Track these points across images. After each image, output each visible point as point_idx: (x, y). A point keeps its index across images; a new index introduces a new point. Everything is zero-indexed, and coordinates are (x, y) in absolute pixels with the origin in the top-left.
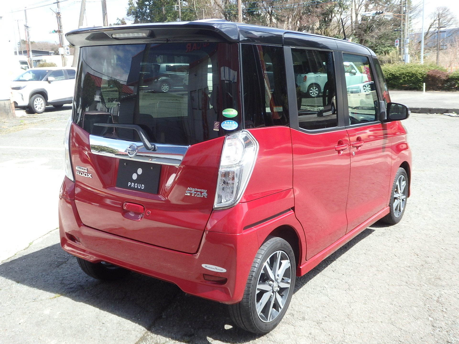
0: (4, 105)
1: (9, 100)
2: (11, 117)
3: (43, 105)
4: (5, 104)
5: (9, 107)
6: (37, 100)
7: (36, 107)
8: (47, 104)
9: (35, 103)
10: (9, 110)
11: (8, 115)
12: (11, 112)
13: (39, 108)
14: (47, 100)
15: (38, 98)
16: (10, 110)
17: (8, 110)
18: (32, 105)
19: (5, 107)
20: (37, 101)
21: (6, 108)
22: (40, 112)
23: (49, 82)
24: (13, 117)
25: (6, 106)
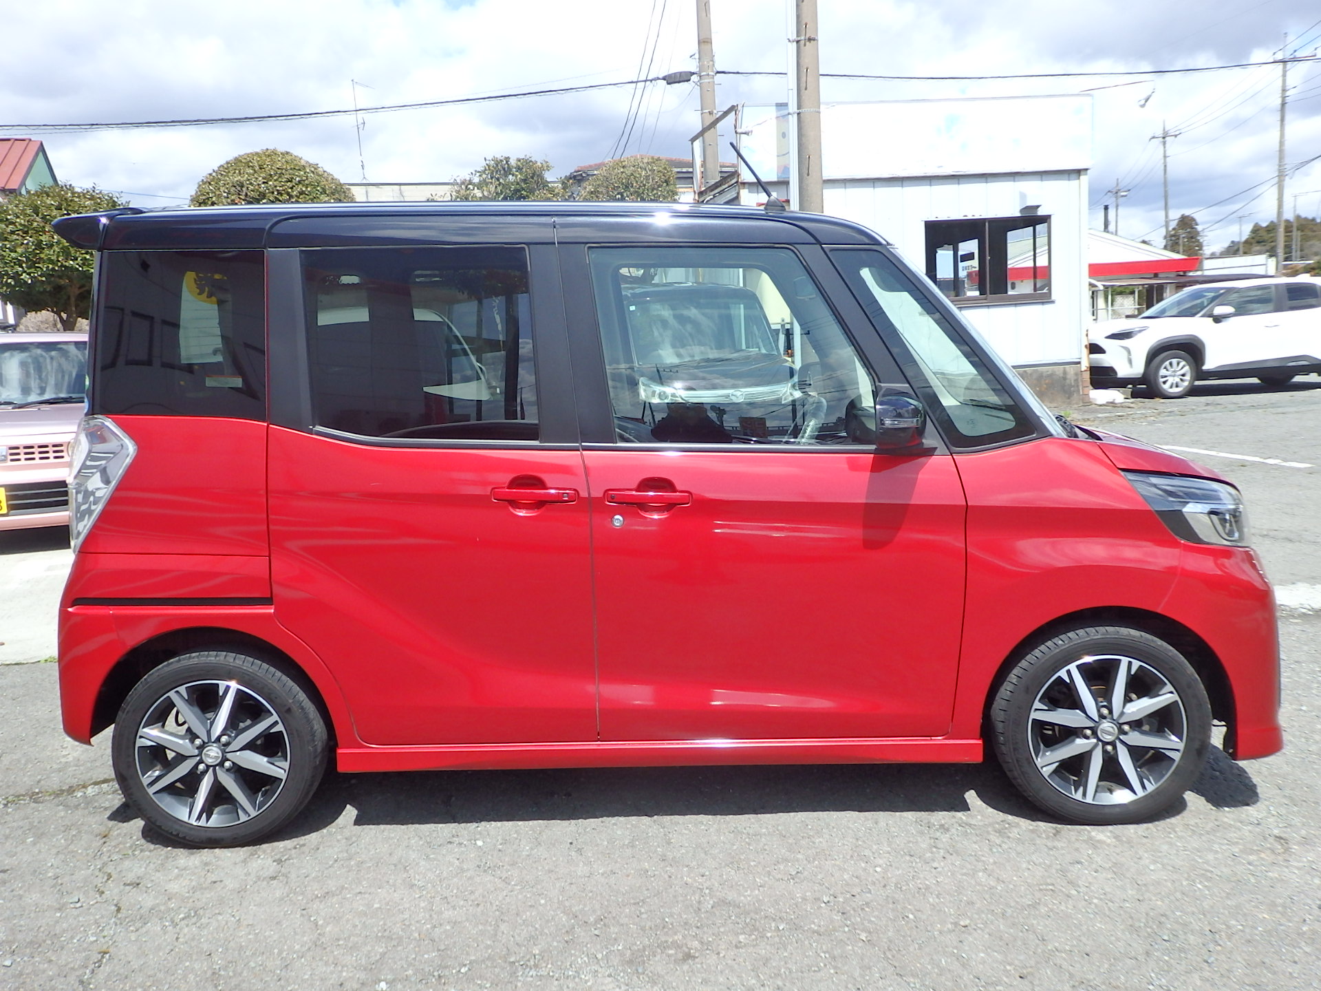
0: (1061, 375)
1: (1079, 363)
2: (1077, 404)
3: (1188, 377)
4: (1065, 372)
5: (1076, 380)
6: (1171, 364)
7: (1164, 383)
8: (1200, 374)
9: (1163, 372)
10: (1073, 386)
11: (1069, 398)
12: (1079, 391)
13: (1174, 385)
14: (1203, 364)
15: (1175, 361)
16: (1078, 386)
17: (1071, 386)
18: (1152, 378)
19: (1065, 379)
20: (1169, 367)
21: (1068, 381)
22: (1173, 395)
23: (1217, 319)
24: (1081, 404)
25: (1068, 377)
